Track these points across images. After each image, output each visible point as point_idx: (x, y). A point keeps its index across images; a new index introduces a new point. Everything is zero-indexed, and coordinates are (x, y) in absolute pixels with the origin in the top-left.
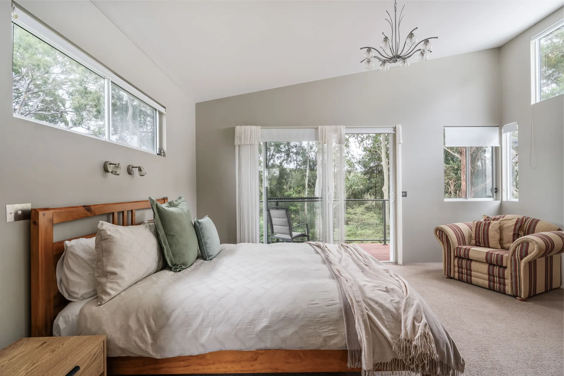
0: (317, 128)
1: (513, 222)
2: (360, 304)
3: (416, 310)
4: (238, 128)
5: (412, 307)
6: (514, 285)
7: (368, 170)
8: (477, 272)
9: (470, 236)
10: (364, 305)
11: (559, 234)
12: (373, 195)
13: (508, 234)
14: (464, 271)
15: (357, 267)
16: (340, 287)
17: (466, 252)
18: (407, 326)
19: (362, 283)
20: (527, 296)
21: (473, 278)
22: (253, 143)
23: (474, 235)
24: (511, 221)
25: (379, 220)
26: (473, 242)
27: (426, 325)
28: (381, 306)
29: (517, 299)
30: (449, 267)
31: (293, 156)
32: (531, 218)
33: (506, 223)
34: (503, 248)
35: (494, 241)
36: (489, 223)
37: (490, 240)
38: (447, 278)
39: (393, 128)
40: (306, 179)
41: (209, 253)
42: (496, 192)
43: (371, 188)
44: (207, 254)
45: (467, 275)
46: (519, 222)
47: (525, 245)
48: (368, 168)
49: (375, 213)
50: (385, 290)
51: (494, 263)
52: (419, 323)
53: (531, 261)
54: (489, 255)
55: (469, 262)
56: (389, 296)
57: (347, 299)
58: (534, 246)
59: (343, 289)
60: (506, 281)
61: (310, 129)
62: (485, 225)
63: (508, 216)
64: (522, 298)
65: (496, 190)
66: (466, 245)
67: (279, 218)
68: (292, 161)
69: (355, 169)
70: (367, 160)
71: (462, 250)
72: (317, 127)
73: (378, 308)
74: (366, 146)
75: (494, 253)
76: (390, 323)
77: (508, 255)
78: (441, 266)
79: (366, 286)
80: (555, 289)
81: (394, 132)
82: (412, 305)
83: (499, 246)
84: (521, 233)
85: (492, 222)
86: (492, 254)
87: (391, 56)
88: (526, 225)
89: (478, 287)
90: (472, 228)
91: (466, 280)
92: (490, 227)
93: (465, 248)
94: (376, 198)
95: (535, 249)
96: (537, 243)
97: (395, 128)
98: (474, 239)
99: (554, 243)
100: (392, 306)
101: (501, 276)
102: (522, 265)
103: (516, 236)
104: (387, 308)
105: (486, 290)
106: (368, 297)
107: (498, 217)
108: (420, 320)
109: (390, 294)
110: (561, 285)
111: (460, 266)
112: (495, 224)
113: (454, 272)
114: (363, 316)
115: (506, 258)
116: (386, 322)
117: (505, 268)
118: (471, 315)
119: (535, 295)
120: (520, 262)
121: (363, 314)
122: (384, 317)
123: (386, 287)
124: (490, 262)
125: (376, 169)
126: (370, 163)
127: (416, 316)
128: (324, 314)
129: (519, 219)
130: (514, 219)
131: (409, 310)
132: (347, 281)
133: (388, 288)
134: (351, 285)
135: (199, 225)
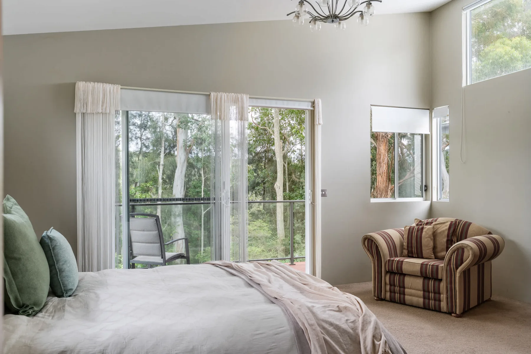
0: (209, 95)
1: (446, 226)
2: (314, 327)
3: (374, 327)
4: (81, 85)
5: (370, 324)
6: (449, 299)
7: (254, 157)
8: (411, 288)
9: (402, 245)
10: (318, 329)
11: (491, 238)
12: (260, 194)
13: (442, 240)
14: (397, 289)
15: (293, 288)
16: (286, 311)
17: (399, 265)
18: (367, 346)
19: (310, 305)
20: (462, 312)
21: (407, 297)
22: (108, 111)
23: (406, 243)
24: (445, 225)
25: (270, 232)
26: (405, 252)
27: (386, 342)
28: (337, 327)
29: (452, 316)
30: (379, 285)
31: (135, 131)
32: (463, 221)
33: (439, 228)
34: (436, 258)
35: (428, 249)
36: (422, 228)
37: (423, 248)
38: (377, 300)
39: (311, 102)
40: (159, 169)
41: (66, 286)
42: (426, 191)
43: (258, 184)
44: (64, 287)
45: (400, 294)
46: (452, 226)
47: (460, 251)
48: (253, 154)
49: (264, 222)
50: (337, 309)
51: (429, 276)
52: (379, 342)
53: (465, 271)
54: (424, 266)
55: (402, 277)
56: (343, 316)
57: (297, 323)
58: (469, 252)
59: (290, 313)
60: (442, 296)
61: (197, 96)
62: (418, 231)
63: (440, 220)
64: (458, 315)
65: (426, 188)
66: (397, 257)
67: (144, 231)
68: (133, 139)
69: (234, 154)
70: (251, 142)
71: (395, 263)
72: (208, 93)
73: (335, 331)
74: (252, 121)
75: (429, 264)
76: (348, 346)
77: (443, 265)
78: (370, 286)
79: (315, 308)
80: (486, 301)
81: (312, 109)
82: (370, 322)
83: (433, 256)
84: (455, 239)
85: (425, 226)
86: (427, 265)
87: (328, 14)
88: (459, 229)
89: (412, 307)
90: (403, 235)
91: (398, 301)
92: (424, 233)
93: (397, 260)
94: (264, 199)
95: (470, 255)
96: (472, 248)
97: (313, 103)
98: (406, 248)
99: (486, 248)
100: (349, 326)
101: (437, 290)
102: (458, 275)
103: (449, 242)
104: (343, 329)
105: (421, 310)
106: (320, 320)
107: (430, 220)
108: (380, 338)
109: (343, 314)
110: (491, 297)
111: (392, 283)
112: (429, 229)
113: (386, 291)
114: (318, 341)
115: (441, 269)
116: (344, 346)
117: (441, 280)
118: (409, 339)
119: (470, 309)
120: (455, 273)
121: (319, 339)
122: (341, 340)
123: (338, 306)
124: (424, 275)
125: (265, 155)
126: (256, 147)
127: (375, 334)
128: (273, 345)
129: (452, 222)
130: (447, 222)
131: (366, 328)
132: (292, 303)
133: (340, 308)
134: (299, 307)
135: (51, 242)
